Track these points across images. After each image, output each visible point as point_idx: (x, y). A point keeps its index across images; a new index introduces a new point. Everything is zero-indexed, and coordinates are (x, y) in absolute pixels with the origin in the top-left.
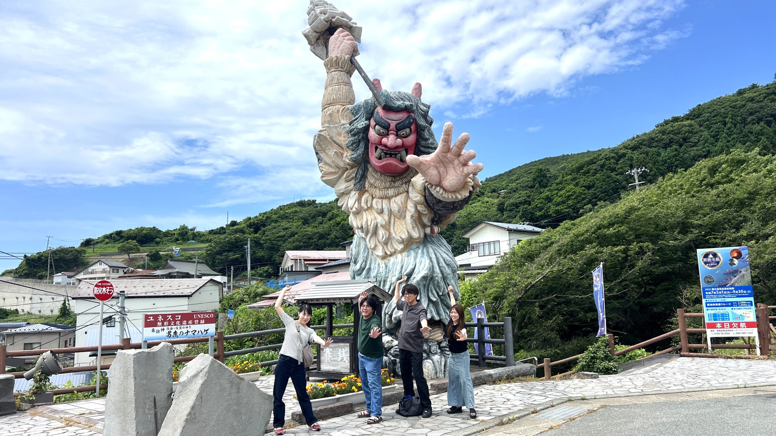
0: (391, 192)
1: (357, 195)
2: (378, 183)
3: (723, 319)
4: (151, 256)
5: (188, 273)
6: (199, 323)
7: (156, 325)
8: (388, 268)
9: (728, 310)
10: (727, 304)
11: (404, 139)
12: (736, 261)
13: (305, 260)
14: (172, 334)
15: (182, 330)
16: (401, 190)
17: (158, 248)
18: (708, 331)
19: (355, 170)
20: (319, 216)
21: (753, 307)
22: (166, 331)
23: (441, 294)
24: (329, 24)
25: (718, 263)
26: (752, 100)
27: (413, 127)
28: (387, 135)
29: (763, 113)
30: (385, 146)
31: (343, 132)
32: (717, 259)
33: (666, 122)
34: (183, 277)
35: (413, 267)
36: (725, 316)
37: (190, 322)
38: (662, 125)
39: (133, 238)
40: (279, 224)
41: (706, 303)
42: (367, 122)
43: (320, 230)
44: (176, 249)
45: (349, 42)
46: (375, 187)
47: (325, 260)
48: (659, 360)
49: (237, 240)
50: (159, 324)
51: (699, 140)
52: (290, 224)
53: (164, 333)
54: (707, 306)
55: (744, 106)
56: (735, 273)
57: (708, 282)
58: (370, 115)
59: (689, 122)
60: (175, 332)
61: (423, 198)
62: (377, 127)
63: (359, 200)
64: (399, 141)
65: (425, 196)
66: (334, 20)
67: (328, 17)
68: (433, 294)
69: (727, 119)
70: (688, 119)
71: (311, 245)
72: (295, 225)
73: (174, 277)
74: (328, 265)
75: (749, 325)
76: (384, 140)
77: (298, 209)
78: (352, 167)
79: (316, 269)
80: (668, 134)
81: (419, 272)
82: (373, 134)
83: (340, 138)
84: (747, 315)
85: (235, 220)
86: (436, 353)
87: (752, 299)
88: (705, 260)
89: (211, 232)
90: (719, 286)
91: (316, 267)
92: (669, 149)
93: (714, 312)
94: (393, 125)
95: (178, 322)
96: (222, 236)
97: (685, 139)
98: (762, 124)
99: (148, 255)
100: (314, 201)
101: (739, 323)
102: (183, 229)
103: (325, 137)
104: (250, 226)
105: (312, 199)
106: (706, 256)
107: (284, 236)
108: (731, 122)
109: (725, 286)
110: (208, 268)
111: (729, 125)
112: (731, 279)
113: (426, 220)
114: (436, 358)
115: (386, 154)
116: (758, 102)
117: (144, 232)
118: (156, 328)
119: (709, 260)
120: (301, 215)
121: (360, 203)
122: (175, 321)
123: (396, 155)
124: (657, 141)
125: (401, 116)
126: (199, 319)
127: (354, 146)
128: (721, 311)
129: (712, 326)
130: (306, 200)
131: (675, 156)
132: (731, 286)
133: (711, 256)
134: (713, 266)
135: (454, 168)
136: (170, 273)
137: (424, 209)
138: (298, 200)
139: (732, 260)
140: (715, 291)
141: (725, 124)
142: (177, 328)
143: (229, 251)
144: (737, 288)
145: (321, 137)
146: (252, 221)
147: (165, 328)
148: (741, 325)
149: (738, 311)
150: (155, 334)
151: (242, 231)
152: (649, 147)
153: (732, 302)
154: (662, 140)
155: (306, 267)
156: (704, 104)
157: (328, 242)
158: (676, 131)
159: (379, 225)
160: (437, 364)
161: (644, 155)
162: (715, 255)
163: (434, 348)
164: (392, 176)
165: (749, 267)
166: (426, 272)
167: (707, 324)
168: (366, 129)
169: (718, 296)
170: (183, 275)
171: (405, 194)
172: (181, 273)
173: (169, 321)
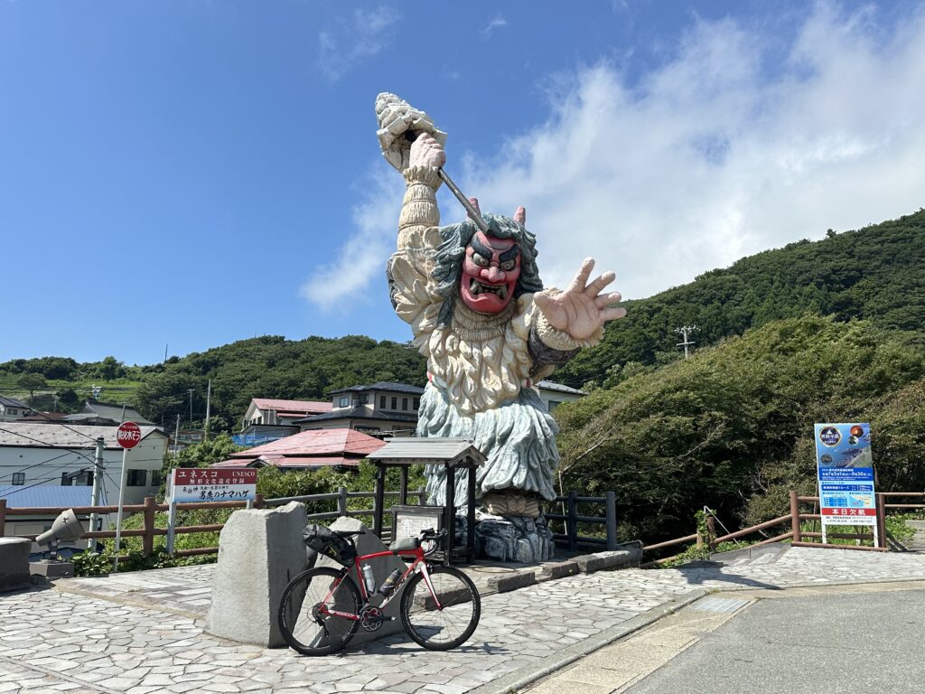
0: (483, 335)
1: (440, 335)
2: (467, 323)
3: (840, 505)
4: (63, 395)
5: (111, 421)
6: (238, 483)
7: (188, 483)
8: (475, 425)
9: (846, 494)
10: (845, 488)
11: (508, 273)
12: (856, 440)
13: (278, 412)
14: (206, 494)
15: (218, 490)
16: (496, 332)
17: (73, 384)
18: (824, 518)
19: (440, 305)
20: (289, 357)
21: (873, 493)
22: (200, 491)
23: (542, 460)
24: (408, 126)
25: (837, 440)
26: (802, 257)
27: (518, 259)
28: (488, 267)
29: (815, 272)
30: (486, 279)
31: (427, 258)
32: (836, 436)
33: (708, 274)
34: (104, 425)
35: (510, 426)
36: (842, 501)
37: (228, 481)
38: (702, 277)
39: (40, 371)
40: (236, 364)
41: (823, 486)
42: (463, 248)
43: (291, 375)
44: (96, 386)
45: (438, 151)
46: (464, 327)
47: (304, 413)
48: (768, 549)
49: (180, 380)
50: (192, 481)
51: (743, 298)
52: (251, 365)
53: (197, 494)
54: (823, 490)
55: (793, 263)
56: (855, 452)
57: (826, 461)
58: (467, 241)
59: (734, 276)
60: (210, 493)
61: (525, 345)
62: (476, 255)
63: (443, 340)
64: (502, 275)
65: (528, 343)
66: (415, 122)
67: (408, 118)
68: (533, 459)
69: (775, 277)
70: (731, 273)
71: (277, 394)
72: (258, 367)
73: (93, 424)
74: (309, 419)
75: (868, 512)
76: (484, 272)
77: (262, 347)
78: (437, 301)
79: (293, 423)
80: (710, 288)
81: (519, 433)
82: (469, 264)
83: (423, 265)
84: (867, 501)
85: (176, 355)
86: (532, 532)
87: (872, 483)
88: (823, 436)
89: (147, 369)
90: (837, 467)
91: (293, 421)
92: (710, 307)
93: (830, 496)
94: (495, 255)
95: (214, 480)
96: (162, 375)
97: (728, 297)
98: (812, 284)
99: (58, 394)
100: (282, 338)
101: (857, 510)
102: (109, 363)
103: (405, 262)
104: (198, 364)
105: (280, 335)
106: (824, 432)
107: (241, 381)
108: (780, 281)
109: (843, 467)
110: (138, 416)
111: (776, 284)
112: (851, 460)
113: (525, 371)
114: (534, 536)
115: (484, 288)
116: (809, 260)
117: (55, 363)
118: (188, 487)
119: (827, 436)
120: (266, 354)
121: (444, 345)
122: (211, 479)
123: (496, 290)
124: (697, 296)
125: (507, 245)
126: (238, 478)
127: (440, 276)
128: (839, 496)
129: (828, 512)
130: (272, 336)
131: (716, 315)
132: (850, 468)
133: (829, 432)
134: (831, 444)
135: (587, 311)
136: (88, 419)
137: (525, 358)
138: (261, 335)
139: (852, 438)
140: (832, 472)
141: (772, 283)
142: (212, 488)
143: (168, 395)
144: (856, 471)
145: (401, 262)
146: (200, 358)
147: (199, 487)
148: (860, 512)
149: (857, 496)
150: (186, 495)
151: (187, 371)
152: (688, 301)
153: (850, 486)
154: (702, 295)
155: (279, 421)
156: (750, 257)
157: (300, 390)
158: (719, 286)
159: (467, 373)
160: (534, 543)
161: (682, 311)
162: (834, 431)
163: (530, 525)
164: (485, 315)
165: (870, 447)
166: (528, 433)
167: (823, 509)
168: (462, 257)
169: (835, 478)
170: (105, 422)
171: (500, 338)
172: (103, 419)
173: (204, 478)
